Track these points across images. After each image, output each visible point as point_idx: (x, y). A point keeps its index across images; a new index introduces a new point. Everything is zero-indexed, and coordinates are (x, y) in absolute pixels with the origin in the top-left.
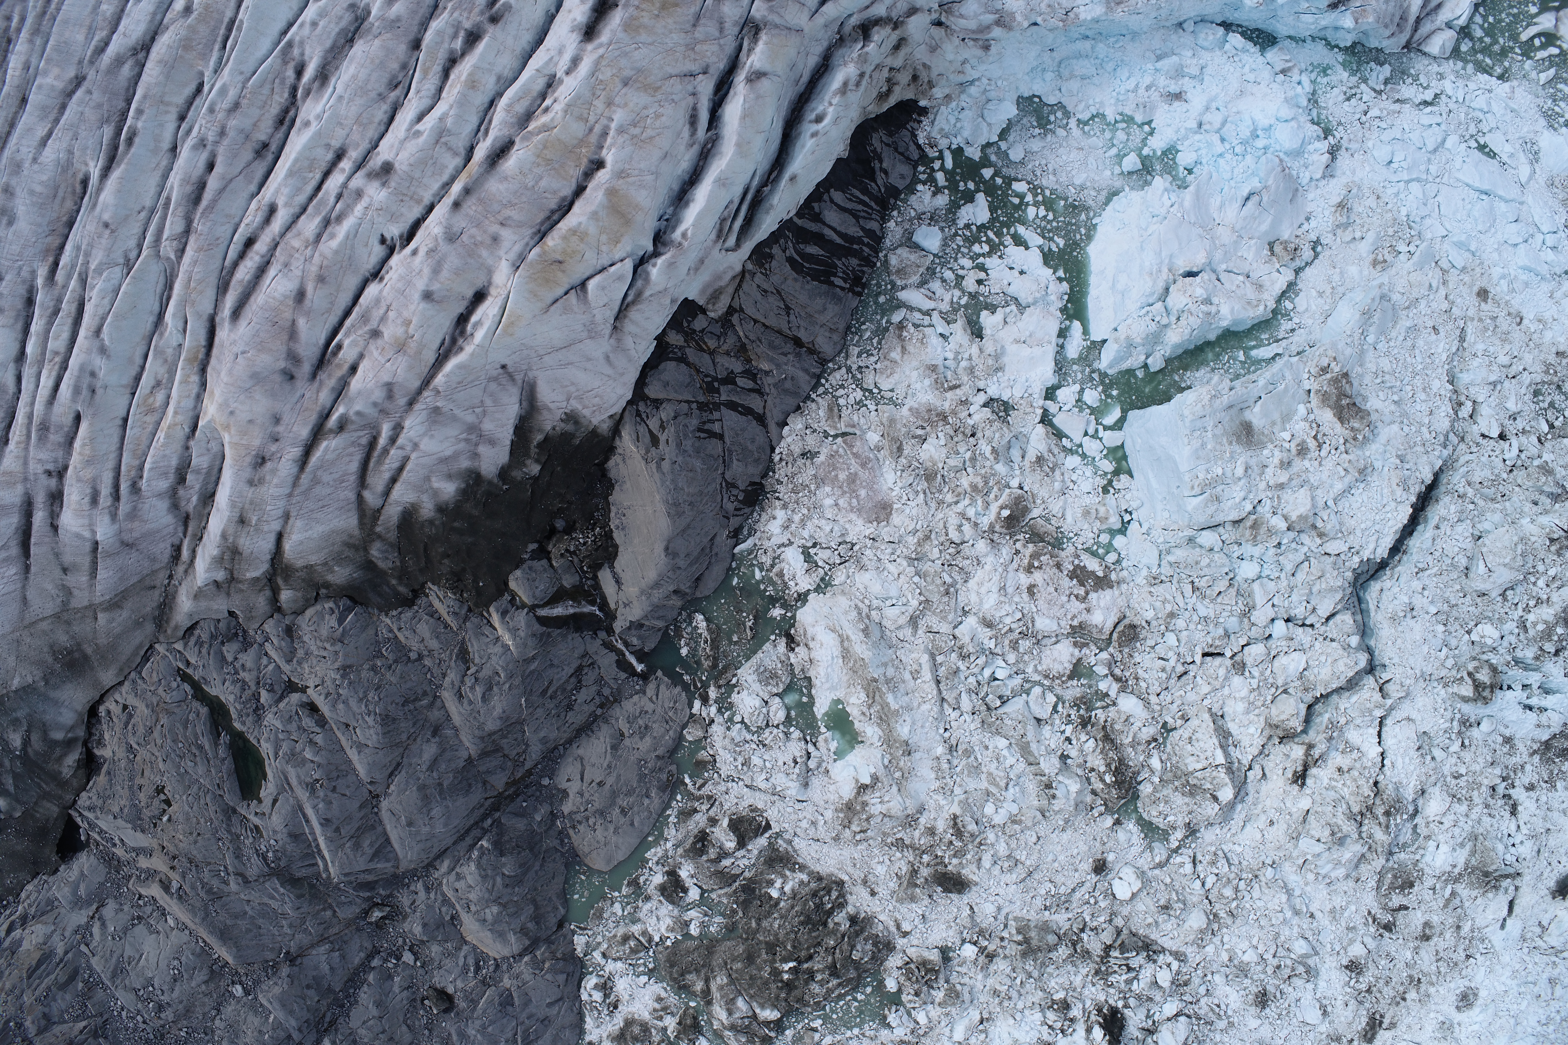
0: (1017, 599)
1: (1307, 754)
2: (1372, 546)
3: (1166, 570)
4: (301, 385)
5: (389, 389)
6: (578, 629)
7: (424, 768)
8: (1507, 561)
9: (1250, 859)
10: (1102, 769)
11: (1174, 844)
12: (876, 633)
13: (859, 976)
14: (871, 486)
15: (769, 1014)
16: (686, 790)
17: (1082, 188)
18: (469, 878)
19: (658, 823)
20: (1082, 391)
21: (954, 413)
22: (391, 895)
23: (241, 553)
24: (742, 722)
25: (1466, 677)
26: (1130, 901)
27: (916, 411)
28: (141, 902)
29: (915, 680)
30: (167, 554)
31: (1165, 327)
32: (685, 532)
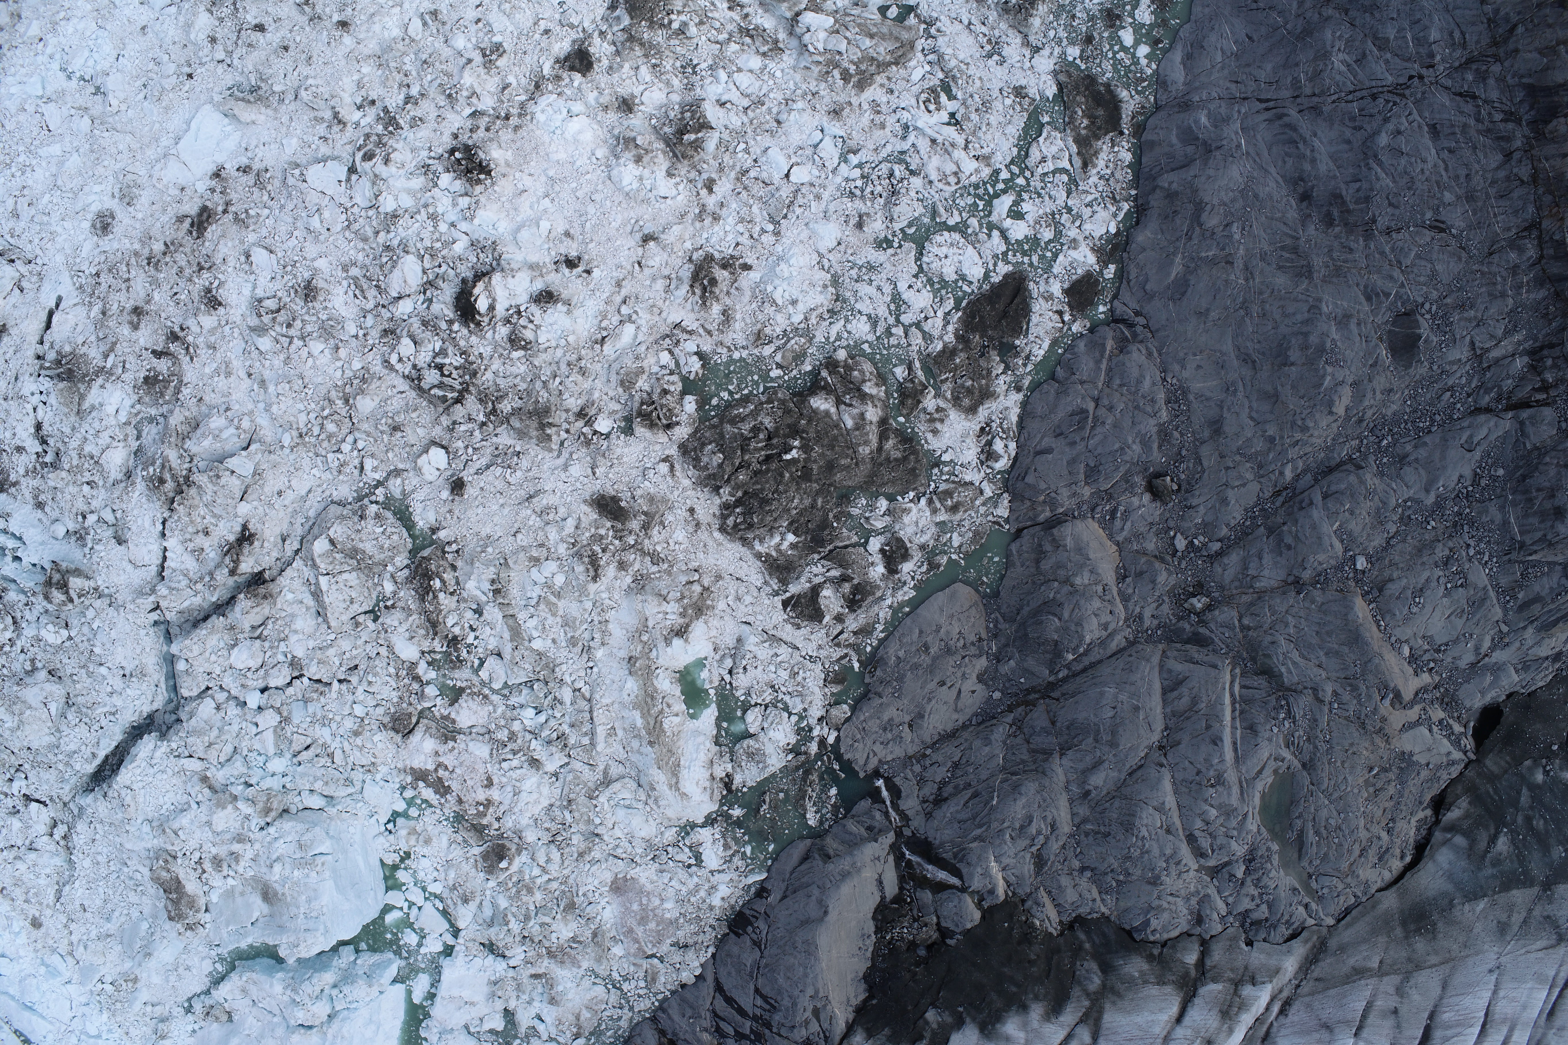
0: (504, 780)
1: (237, 562)
2: (158, 754)
3: (358, 776)
6: (930, 846)
7: (1106, 765)
8: (31, 711)
9: (306, 457)
10: (441, 595)
11: (380, 491)
12: (643, 781)
13: (721, 422)
14: (627, 911)
18: (1095, 626)
19: (894, 625)
21: (539, 956)
22: (1180, 618)
23: (1221, 1011)
24: (790, 714)
25: (75, 597)
26: (434, 443)
27: (576, 963)
28: (1432, 665)
29: (613, 728)
30: (1293, 1010)
31: (335, 986)
32: (806, 922)
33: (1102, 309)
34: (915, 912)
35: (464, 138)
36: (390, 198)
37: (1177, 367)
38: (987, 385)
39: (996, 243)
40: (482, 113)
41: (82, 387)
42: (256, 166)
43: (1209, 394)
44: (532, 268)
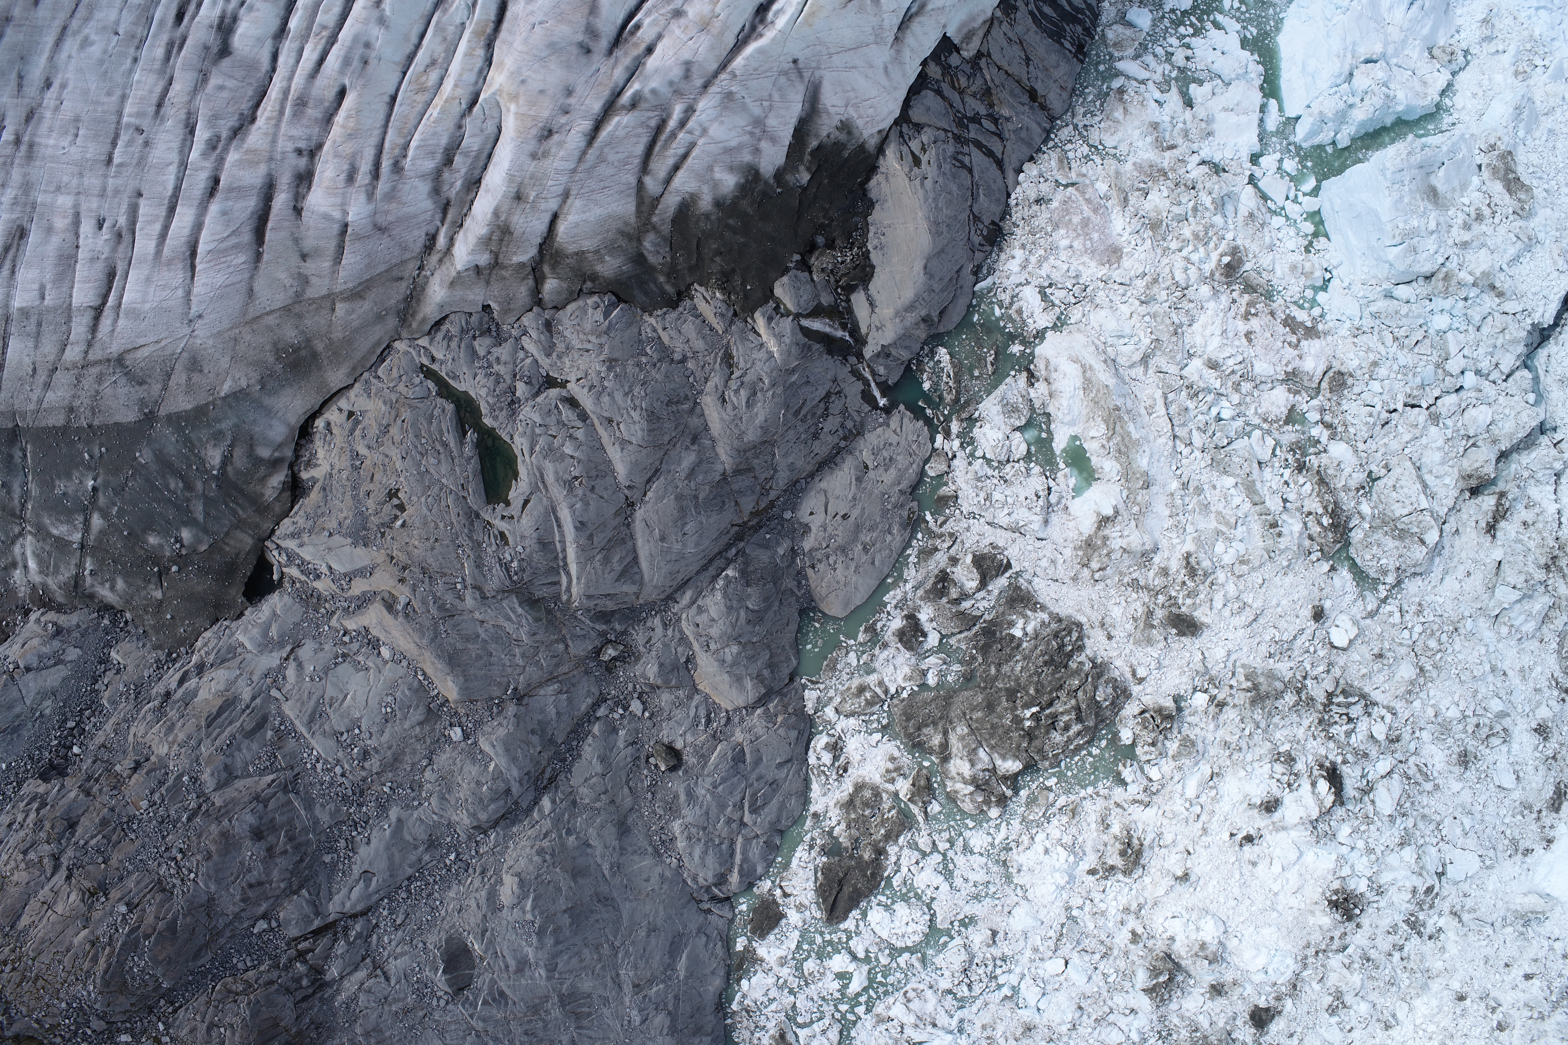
0: (1237, 343)
1: (1498, 504)
2: (1540, 312)
3: (1367, 323)
4: (598, 58)
5: (688, 67)
6: (830, 352)
7: (683, 475)
9: (1450, 612)
10: (1320, 511)
11: (1383, 594)
12: (1111, 368)
13: (1096, 726)
14: (1103, 230)
15: (1012, 766)
16: (928, 528)
18: (712, 609)
19: (898, 563)
20: (1281, 161)
21: (1174, 170)
22: (625, 633)
23: (511, 233)
24: (984, 457)
26: (1344, 650)
27: (1138, 167)
28: (346, 639)
30: (421, 242)
31: (1351, 106)
32: (941, 253)
34: (832, 280)
35: (1350, 926)
36: (1407, 859)
37: (668, 874)
38: (848, 813)
39: (859, 947)
40: (1338, 951)
43: (635, 858)
44: (1284, 828)
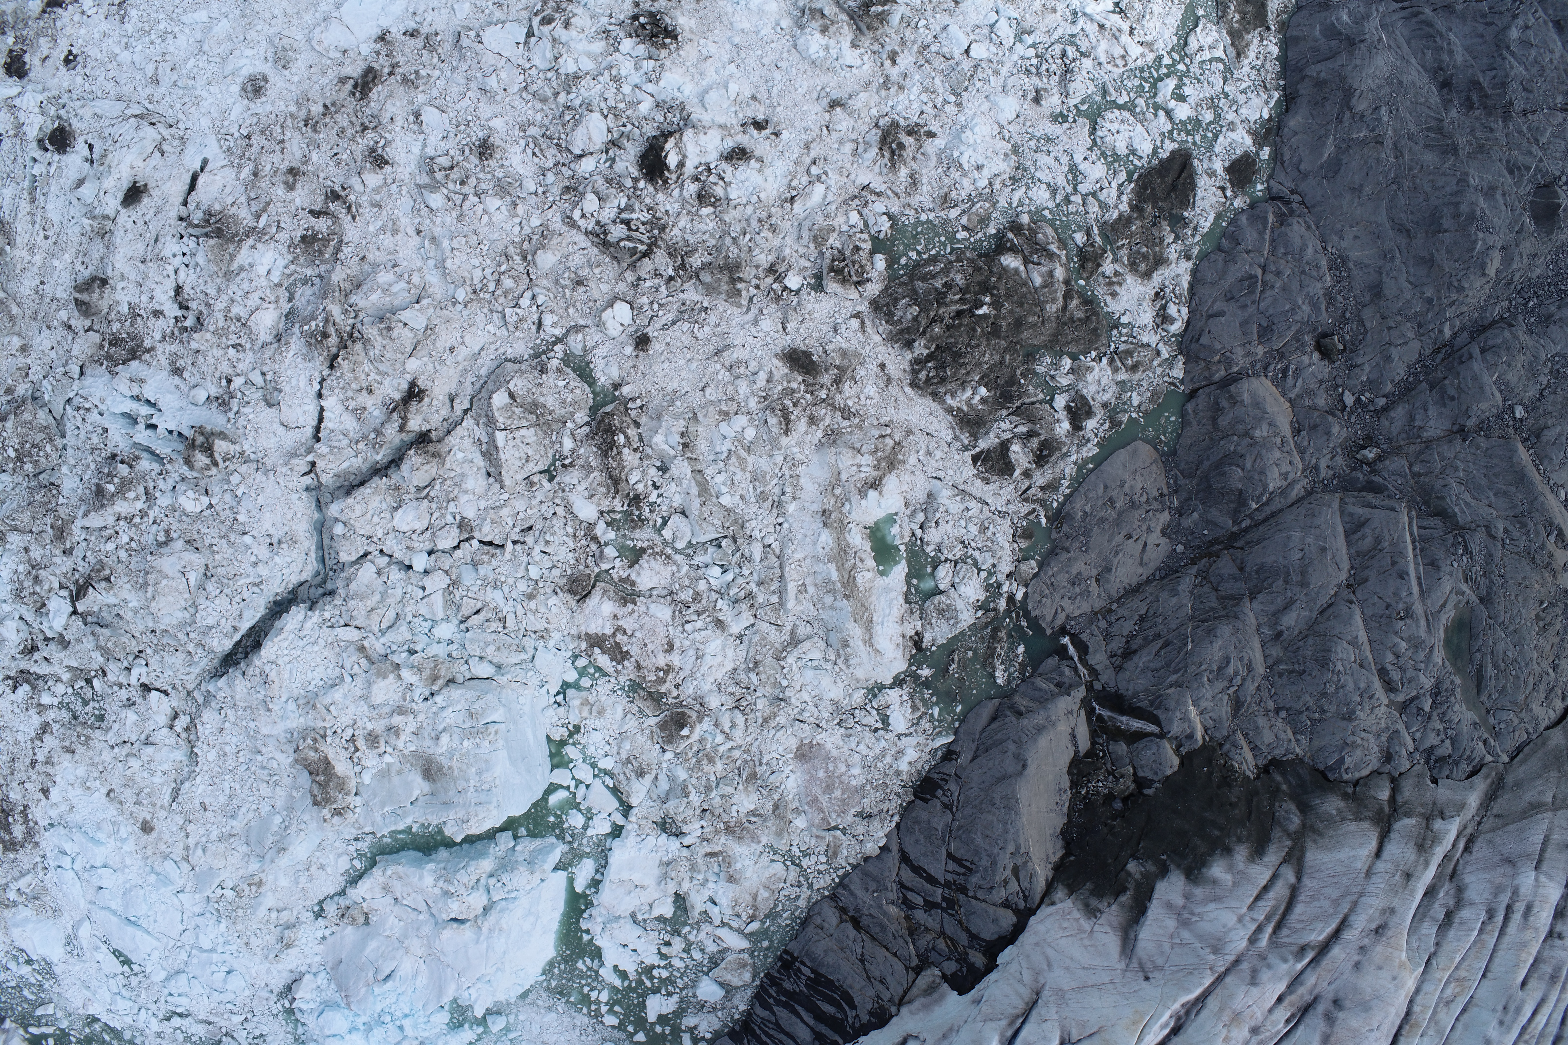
0: (687, 643)
1: (405, 419)
2: (309, 625)
3: (529, 643)
4: (1329, 995)
5: (1254, 980)
6: (1119, 696)
7: (1298, 604)
8: (164, 582)
9: (479, 314)
10: (626, 451)
11: (558, 348)
12: (834, 638)
14: (812, 779)
15: (1011, 261)
17: (549, 1009)
18: (1277, 475)
20: (586, 827)
21: (717, 832)
22: (1353, 469)
23: (1416, 844)
24: (979, 570)
25: (220, 461)
26: (616, 298)
27: (755, 839)
29: (804, 585)
30: (1476, 847)
31: (492, 875)
32: (1003, 778)
33: (1259, 187)
34: (1109, 765)
35: (646, 6)
36: (570, 60)
37: (1335, 238)
38: (1161, 253)
39: (1162, 123)
41: (232, 247)
42: (425, 30)
43: (1366, 261)
44: (721, 126)
